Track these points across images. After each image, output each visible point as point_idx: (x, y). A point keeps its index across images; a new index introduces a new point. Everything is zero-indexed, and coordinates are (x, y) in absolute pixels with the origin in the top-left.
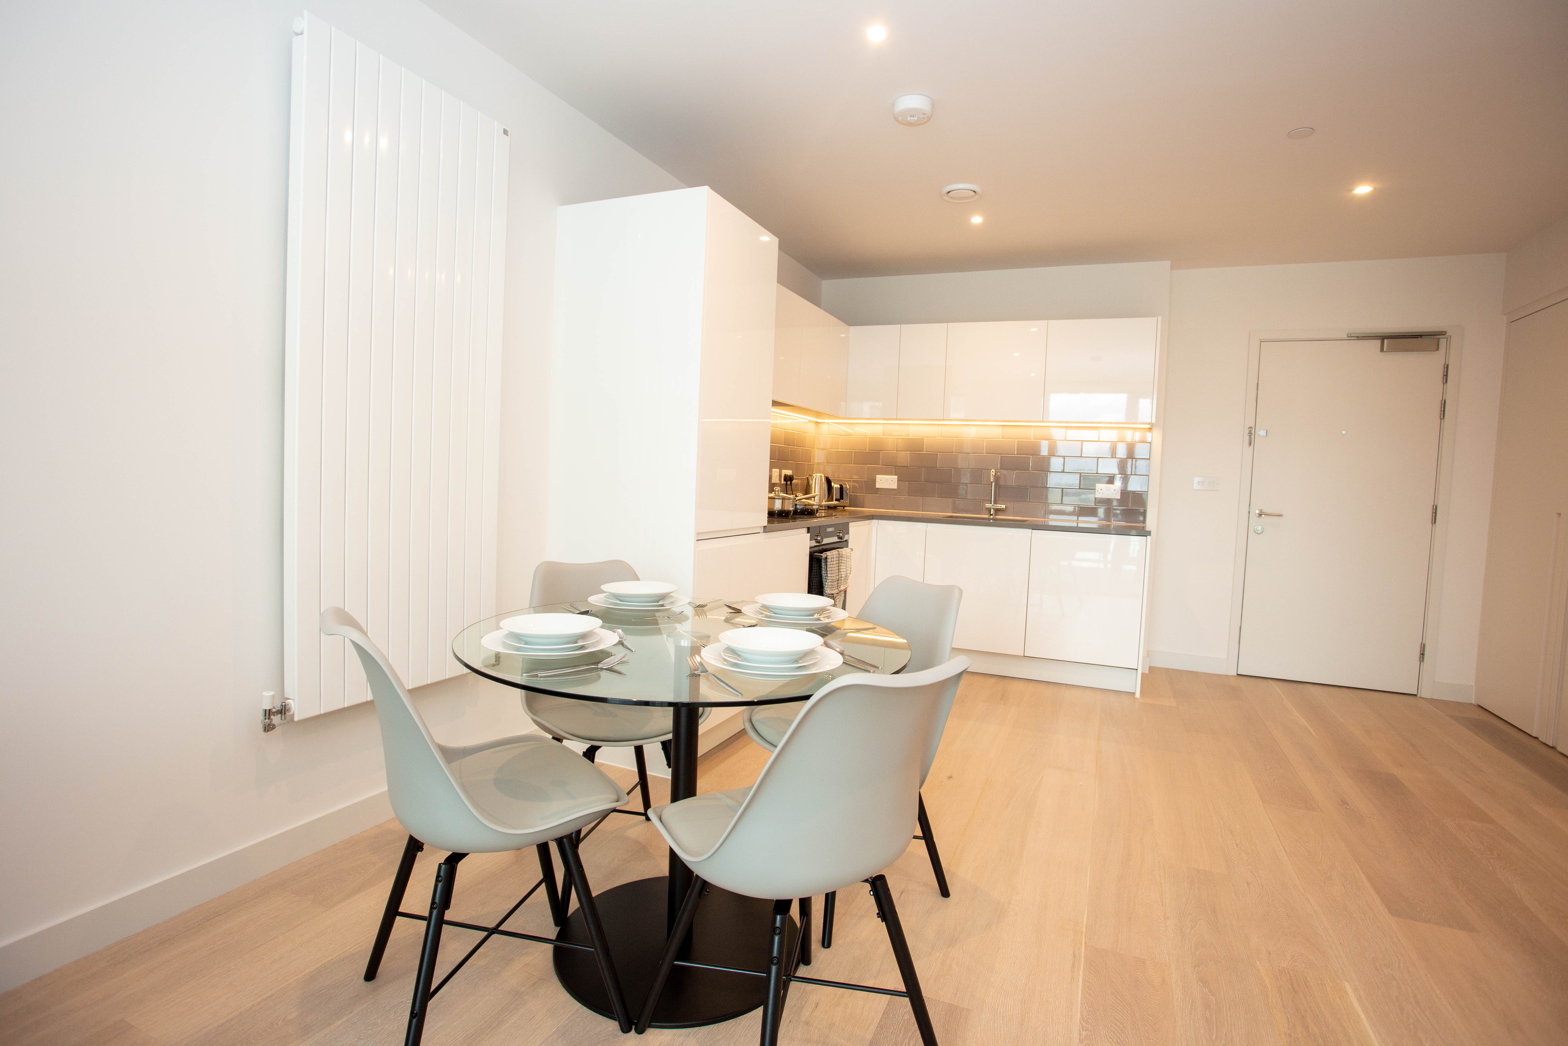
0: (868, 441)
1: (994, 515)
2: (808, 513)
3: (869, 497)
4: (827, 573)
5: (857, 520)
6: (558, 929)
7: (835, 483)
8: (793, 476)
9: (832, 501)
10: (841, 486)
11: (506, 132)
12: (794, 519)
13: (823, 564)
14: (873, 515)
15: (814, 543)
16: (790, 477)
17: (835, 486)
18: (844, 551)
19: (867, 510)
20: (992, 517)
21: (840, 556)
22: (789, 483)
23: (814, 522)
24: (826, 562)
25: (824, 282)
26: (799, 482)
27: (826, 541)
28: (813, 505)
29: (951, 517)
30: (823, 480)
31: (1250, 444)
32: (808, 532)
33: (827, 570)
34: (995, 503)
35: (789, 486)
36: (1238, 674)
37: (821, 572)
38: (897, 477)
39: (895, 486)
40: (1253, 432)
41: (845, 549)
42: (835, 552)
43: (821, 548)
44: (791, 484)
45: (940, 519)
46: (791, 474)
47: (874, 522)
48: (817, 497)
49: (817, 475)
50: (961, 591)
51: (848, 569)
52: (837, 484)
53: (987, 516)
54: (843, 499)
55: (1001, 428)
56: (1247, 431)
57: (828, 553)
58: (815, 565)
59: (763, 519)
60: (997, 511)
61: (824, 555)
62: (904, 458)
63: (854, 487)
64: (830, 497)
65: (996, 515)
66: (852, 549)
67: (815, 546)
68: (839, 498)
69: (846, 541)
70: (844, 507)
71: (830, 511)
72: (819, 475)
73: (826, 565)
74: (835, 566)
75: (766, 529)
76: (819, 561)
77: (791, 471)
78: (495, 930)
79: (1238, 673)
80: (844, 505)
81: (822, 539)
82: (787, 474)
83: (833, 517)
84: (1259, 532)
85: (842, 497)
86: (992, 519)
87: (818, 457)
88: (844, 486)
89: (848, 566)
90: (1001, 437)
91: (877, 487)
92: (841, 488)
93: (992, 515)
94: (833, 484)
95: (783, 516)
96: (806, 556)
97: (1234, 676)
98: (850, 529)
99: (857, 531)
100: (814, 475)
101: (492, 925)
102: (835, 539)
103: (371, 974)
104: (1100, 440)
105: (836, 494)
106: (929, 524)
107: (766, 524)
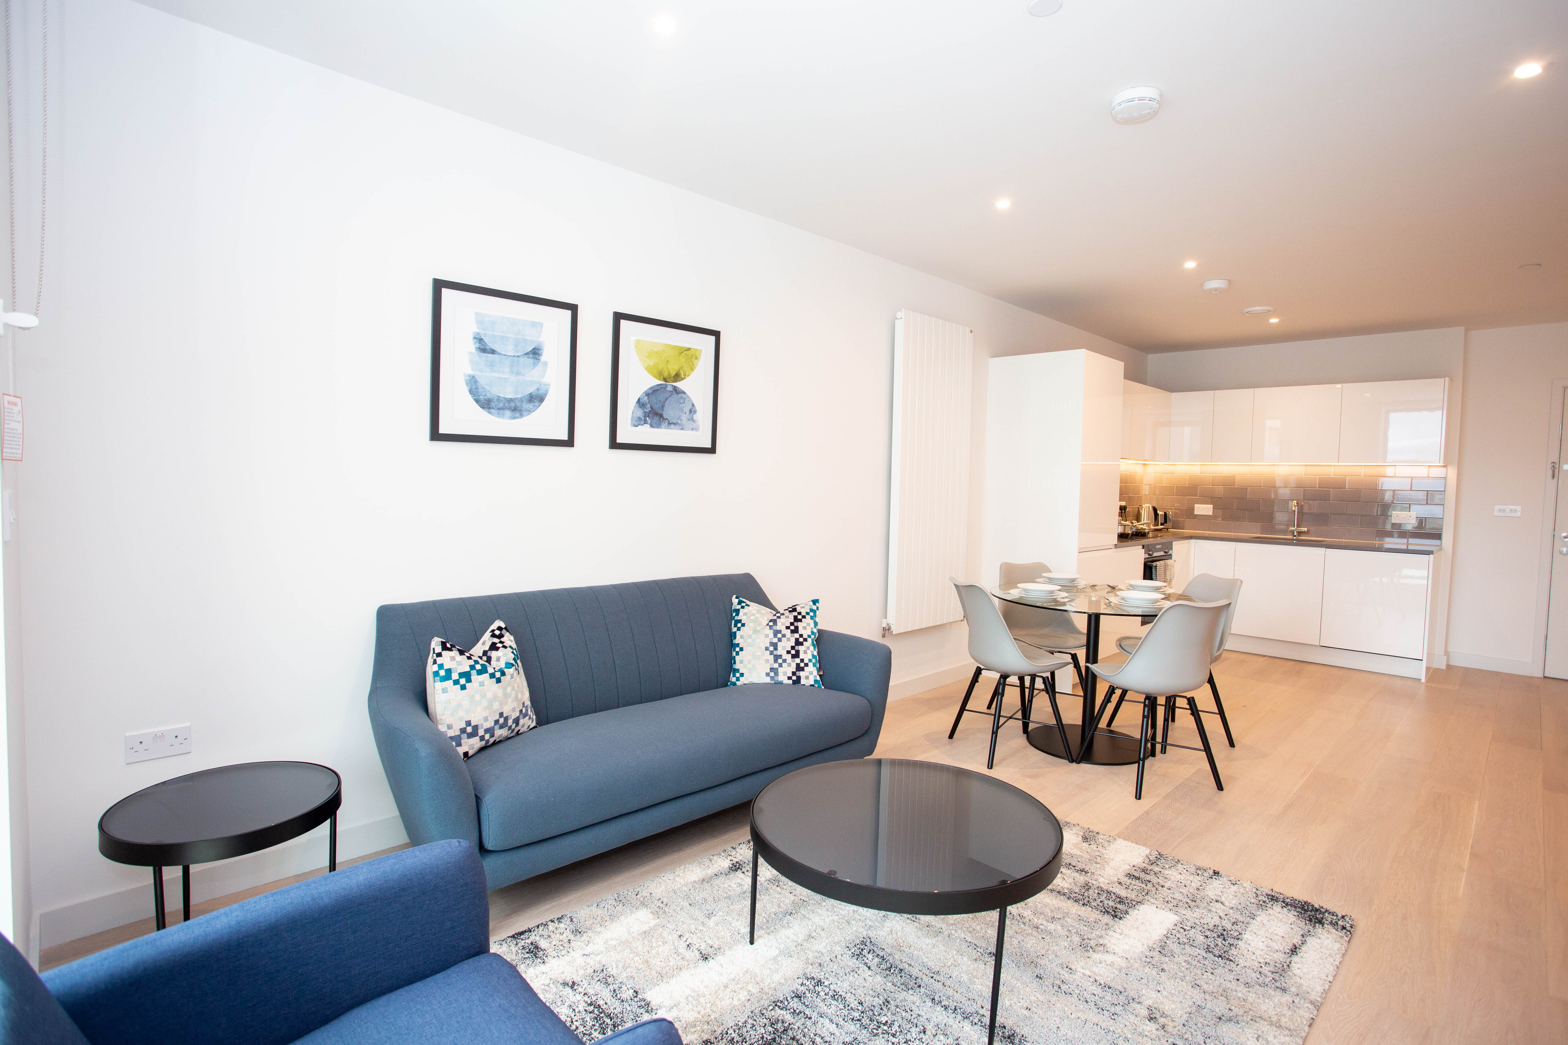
0: (1187, 478)
1: (1297, 536)
2: (1140, 535)
3: (1188, 522)
4: (1156, 577)
5: (1179, 539)
6: (1026, 735)
7: (1160, 511)
8: (1126, 506)
9: (1158, 526)
10: (1165, 513)
11: (971, 332)
12: (1131, 539)
13: (1153, 570)
14: (1192, 536)
15: (1147, 556)
16: (1124, 507)
17: (1160, 513)
18: (1169, 562)
19: (1186, 531)
20: (1295, 538)
21: (1166, 566)
22: (1123, 511)
23: (1145, 541)
24: (1156, 569)
25: (1149, 355)
26: (1131, 509)
27: (1155, 554)
28: (1145, 529)
29: (1259, 538)
30: (1151, 509)
31: (1553, 477)
32: (1143, 548)
33: (1156, 574)
34: (1298, 526)
35: (1123, 514)
36: (1545, 677)
37: (1152, 576)
38: (1212, 506)
39: (1211, 513)
40: (1557, 466)
41: (1170, 560)
42: (1162, 562)
43: (1152, 559)
44: (1125, 512)
45: (1247, 540)
46: (1125, 505)
47: (1193, 541)
48: (1146, 523)
49: (1146, 505)
50: (1242, 582)
51: (1172, 574)
52: (1162, 512)
53: (1291, 537)
54: (1166, 523)
55: (1304, 467)
56: (1550, 466)
57: (1158, 563)
58: (1148, 570)
59: (1114, 540)
60: (1300, 533)
61: (1154, 564)
62: (1220, 491)
63: (1176, 513)
64: (1156, 524)
65: (1299, 536)
66: (1175, 561)
67: (1148, 558)
68: (1163, 522)
69: (1170, 555)
70: (1167, 529)
71: (1156, 533)
72: (1148, 505)
73: (1156, 571)
74: (1162, 571)
75: (1116, 546)
76: (1151, 568)
77: (1125, 502)
78: (1010, 718)
79: (1545, 675)
80: (1167, 527)
81: (1153, 554)
82: (1122, 505)
83: (1159, 538)
84: (1565, 553)
85: (1166, 522)
86: (1295, 540)
87: (1145, 490)
88: (1167, 513)
89: (1172, 572)
90: (1304, 474)
91: (1195, 513)
92: (1165, 514)
93: (1295, 536)
94: (1158, 512)
95: (1124, 537)
96: (1142, 564)
97: (1540, 678)
98: (1173, 546)
99: (1179, 548)
100: (1144, 506)
101: (1009, 716)
102: (1162, 553)
103: (951, 736)
104: (1397, 476)
105: (1161, 519)
106: (1238, 543)
107: (1116, 542)
